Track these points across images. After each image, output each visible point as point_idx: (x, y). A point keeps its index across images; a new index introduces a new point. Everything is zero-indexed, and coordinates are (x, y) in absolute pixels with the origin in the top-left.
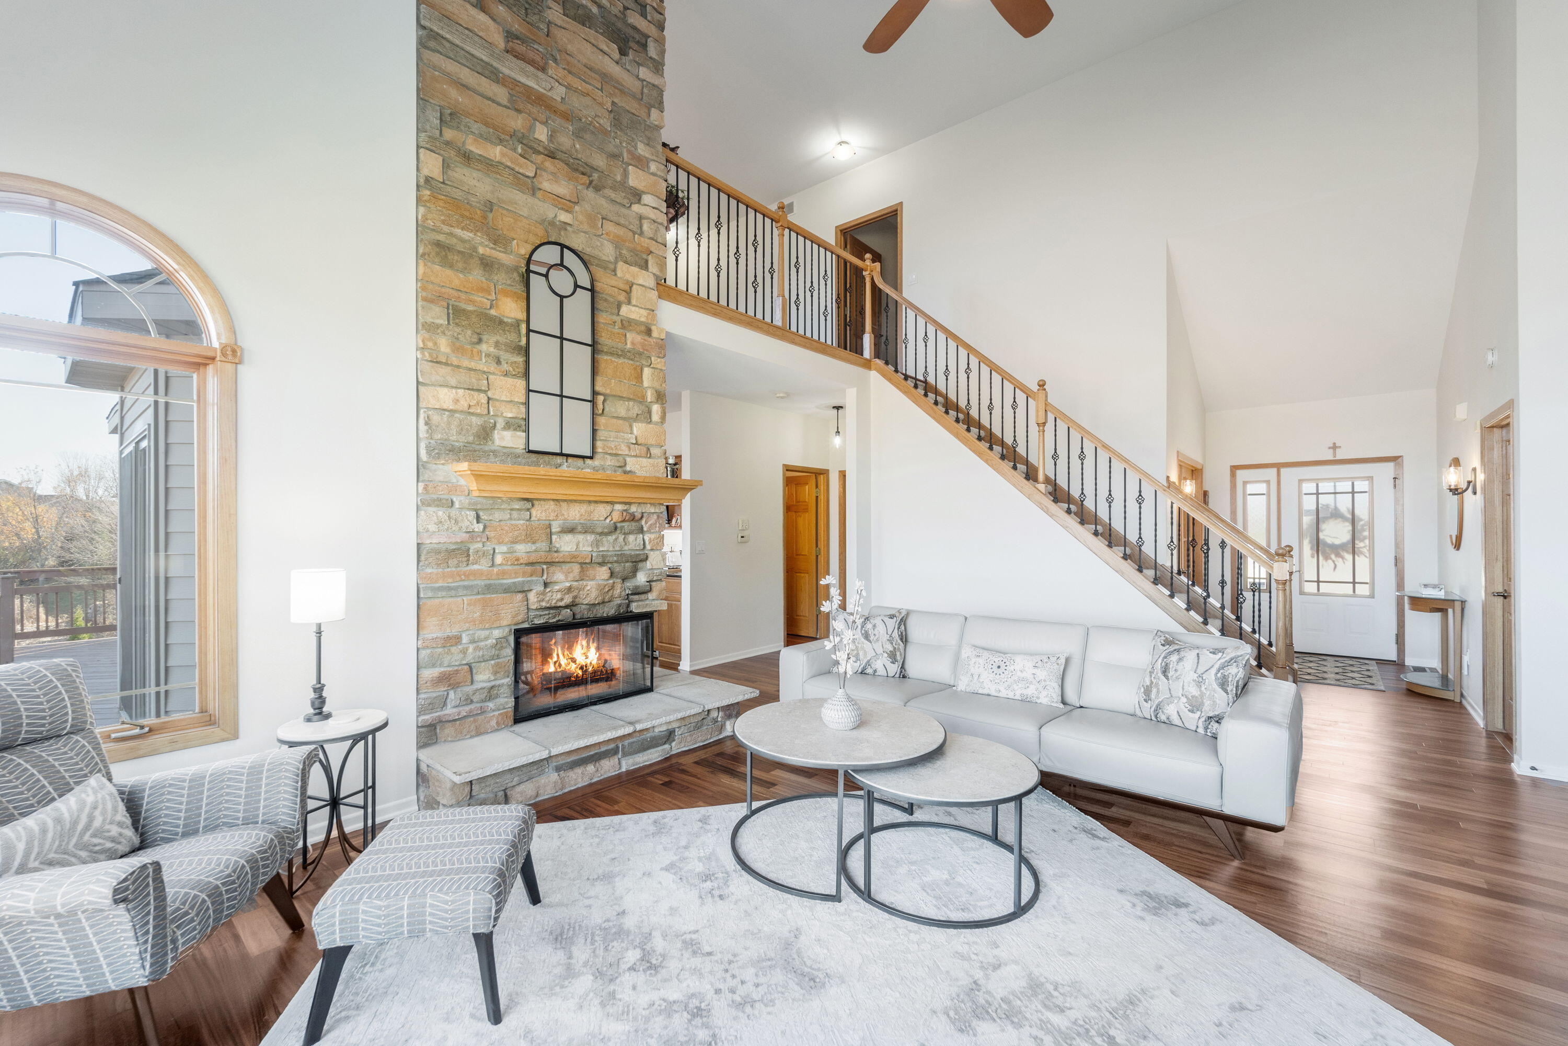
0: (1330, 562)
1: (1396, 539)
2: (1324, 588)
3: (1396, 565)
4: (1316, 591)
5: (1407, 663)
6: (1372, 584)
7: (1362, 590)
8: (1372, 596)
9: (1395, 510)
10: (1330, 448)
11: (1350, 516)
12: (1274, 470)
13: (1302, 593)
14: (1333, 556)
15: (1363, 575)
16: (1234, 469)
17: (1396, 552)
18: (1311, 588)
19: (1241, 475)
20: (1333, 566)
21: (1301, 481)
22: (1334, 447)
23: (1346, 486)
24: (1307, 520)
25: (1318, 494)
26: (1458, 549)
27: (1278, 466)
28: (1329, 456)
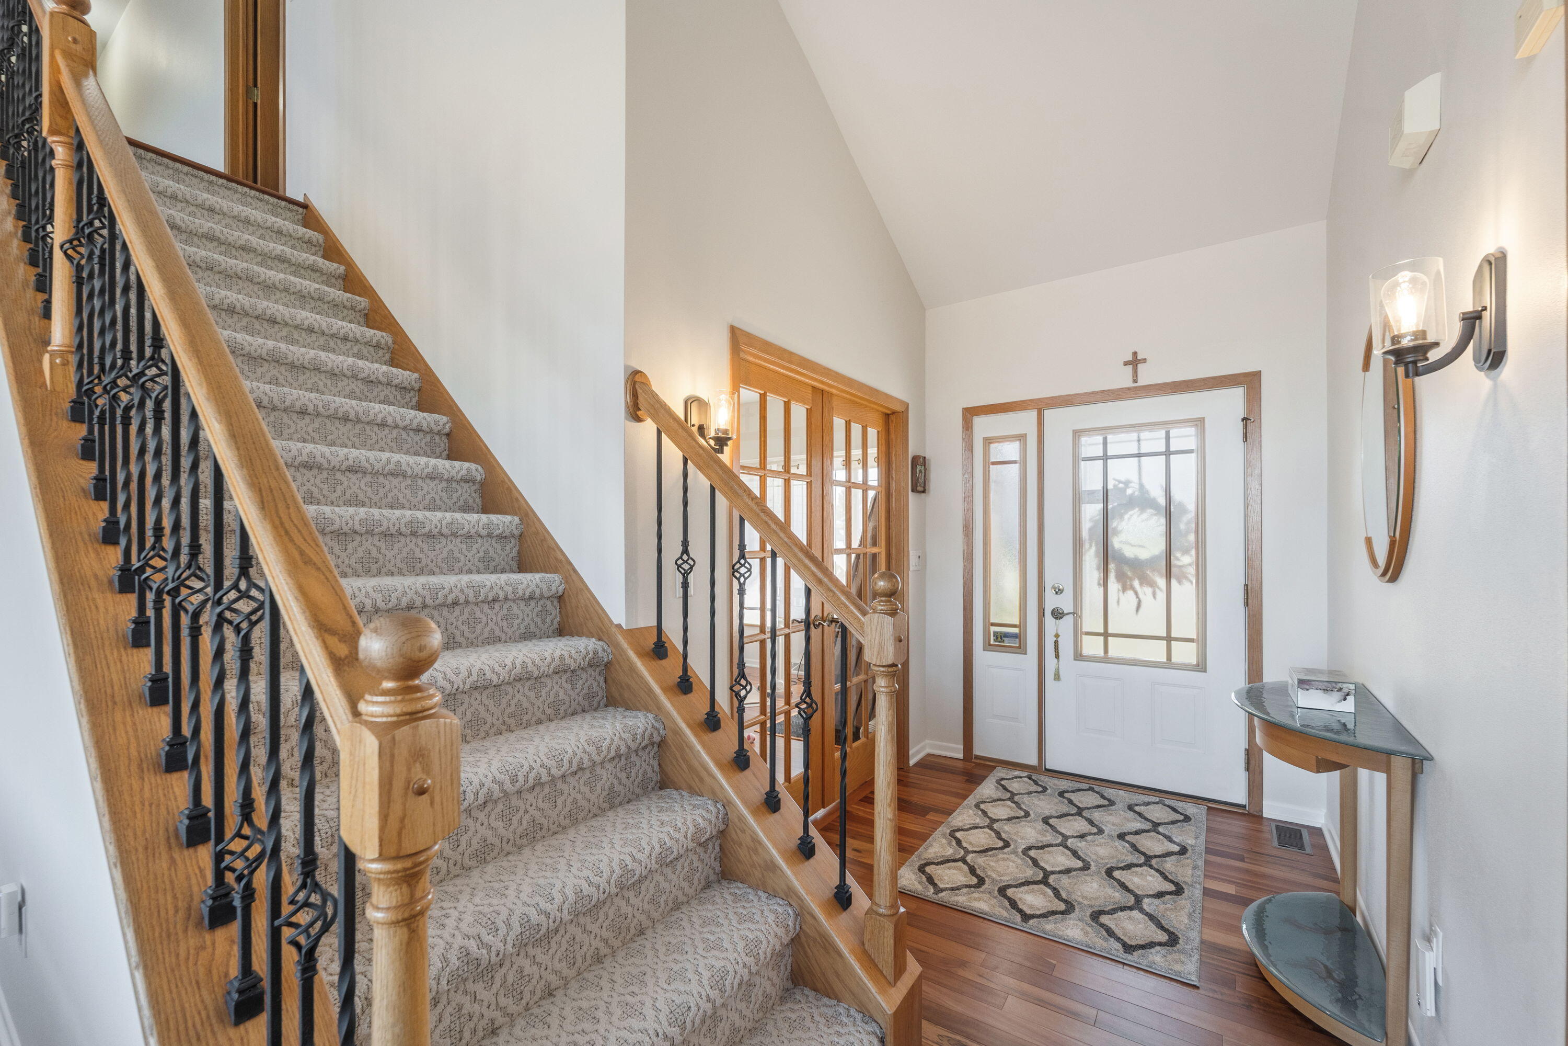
0: (1130, 593)
1: (1246, 550)
2: (1117, 648)
3: (1247, 604)
4: (1101, 653)
5: (1266, 814)
6: (1201, 641)
7: (1185, 653)
8: (1201, 667)
9: (1246, 489)
10: (1126, 364)
11: (1162, 501)
12: (1032, 415)
13: (1079, 656)
14: (1136, 583)
15: (1185, 625)
16: (970, 413)
17: (1247, 575)
18: (1093, 646)
19: (983, 426)
20: (1134, 602)
21: (1077, 434)
22: (1135, 362)
23: (1154, 441)
24: (1091, 511)
25: (1105, 458)
26: (1394, 579)
27: (1040, 406)
28: (1124, 379)
